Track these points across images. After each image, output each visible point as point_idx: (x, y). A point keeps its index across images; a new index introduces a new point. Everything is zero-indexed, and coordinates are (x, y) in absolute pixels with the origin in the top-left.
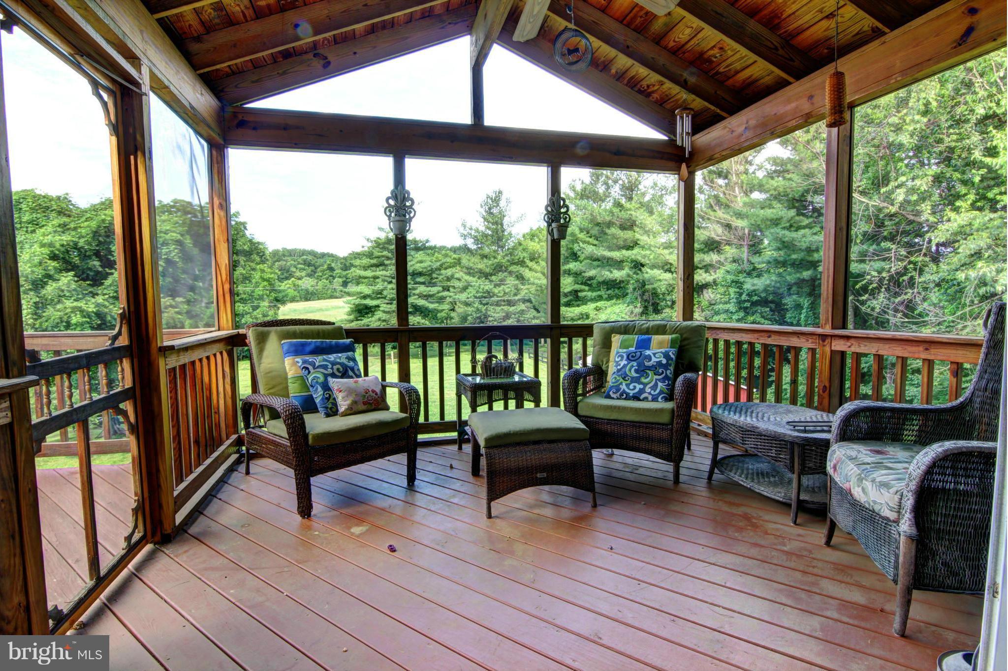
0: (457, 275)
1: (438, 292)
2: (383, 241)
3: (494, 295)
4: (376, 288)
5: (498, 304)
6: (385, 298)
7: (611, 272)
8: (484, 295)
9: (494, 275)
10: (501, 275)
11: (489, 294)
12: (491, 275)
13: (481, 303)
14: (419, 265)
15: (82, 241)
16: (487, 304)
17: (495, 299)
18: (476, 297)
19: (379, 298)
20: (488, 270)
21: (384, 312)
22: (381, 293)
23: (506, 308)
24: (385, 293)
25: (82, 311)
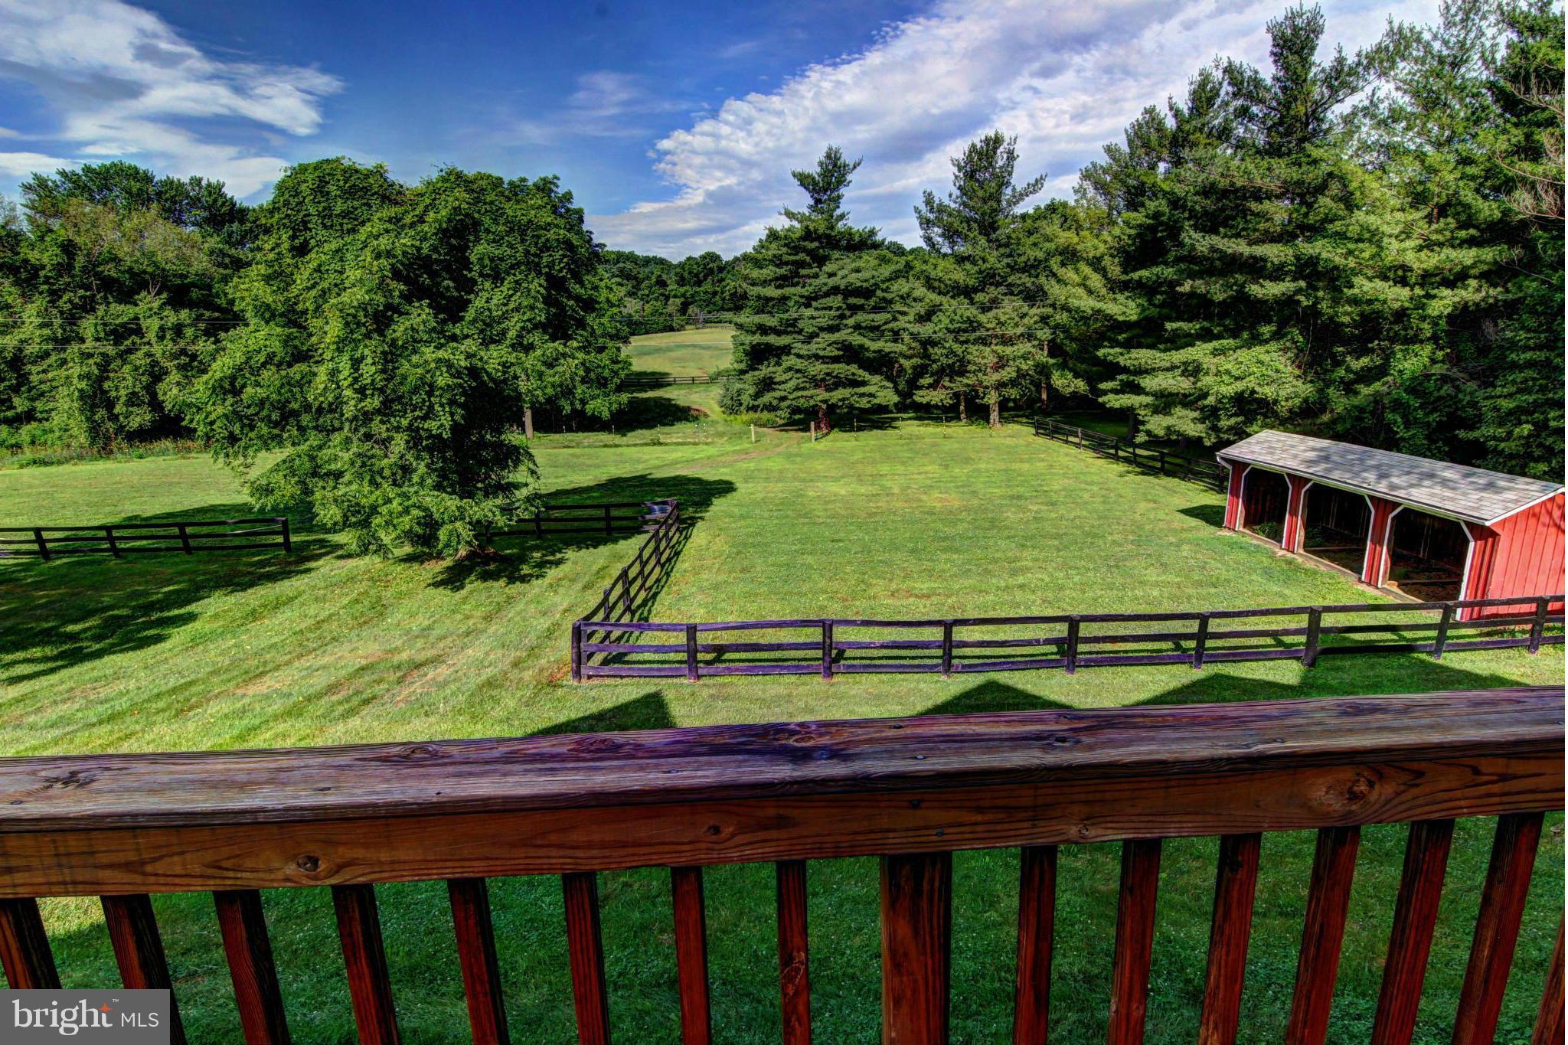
0: (917, 294)
1: (886, 323)
2: (797, 235)
3: (980, 325)
4: (785, 316)
5: (984, 341)
6: (800, 332)
7: (1262, 286)
8: (963, 326)
9: (983, 290)
10: (993, 292)
11: (973, 325)
12: (976, 290)
13: (956, 340)
14: (855, 275)
15: (426, 246)
16: (966, 342)
17: (983, 333)
18: (949, 330)
19: (791, 333)
20: (971, 282)
21: (799, 356)
22: (793, 325)
23: (999, 349)
24: (801, 324)
25: (449, 365)
